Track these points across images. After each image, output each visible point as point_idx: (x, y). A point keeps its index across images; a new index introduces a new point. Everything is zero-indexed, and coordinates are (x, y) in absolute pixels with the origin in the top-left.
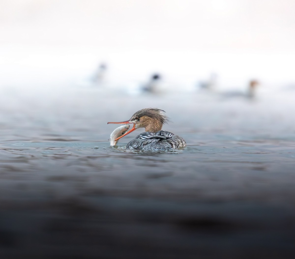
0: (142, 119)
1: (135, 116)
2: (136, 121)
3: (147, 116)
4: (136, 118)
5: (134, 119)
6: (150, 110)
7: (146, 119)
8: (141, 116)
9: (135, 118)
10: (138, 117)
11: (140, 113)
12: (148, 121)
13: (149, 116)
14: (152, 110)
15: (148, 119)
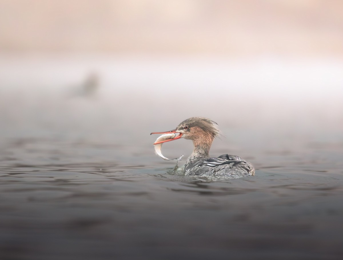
0: (192, 129)
1: (185, 124)
2: (185, 131)
3: (199, 127)
4: (186, 128)
5: (182, 128)
6: (202, 120)
7: (198, 131)
8: (192, 126)
9: (184, 127)
10: (188, 127)
11: (191, 122)
12: (200, 133)
13: (202, 128)
14: (205, 120)
15: (200, 131)
